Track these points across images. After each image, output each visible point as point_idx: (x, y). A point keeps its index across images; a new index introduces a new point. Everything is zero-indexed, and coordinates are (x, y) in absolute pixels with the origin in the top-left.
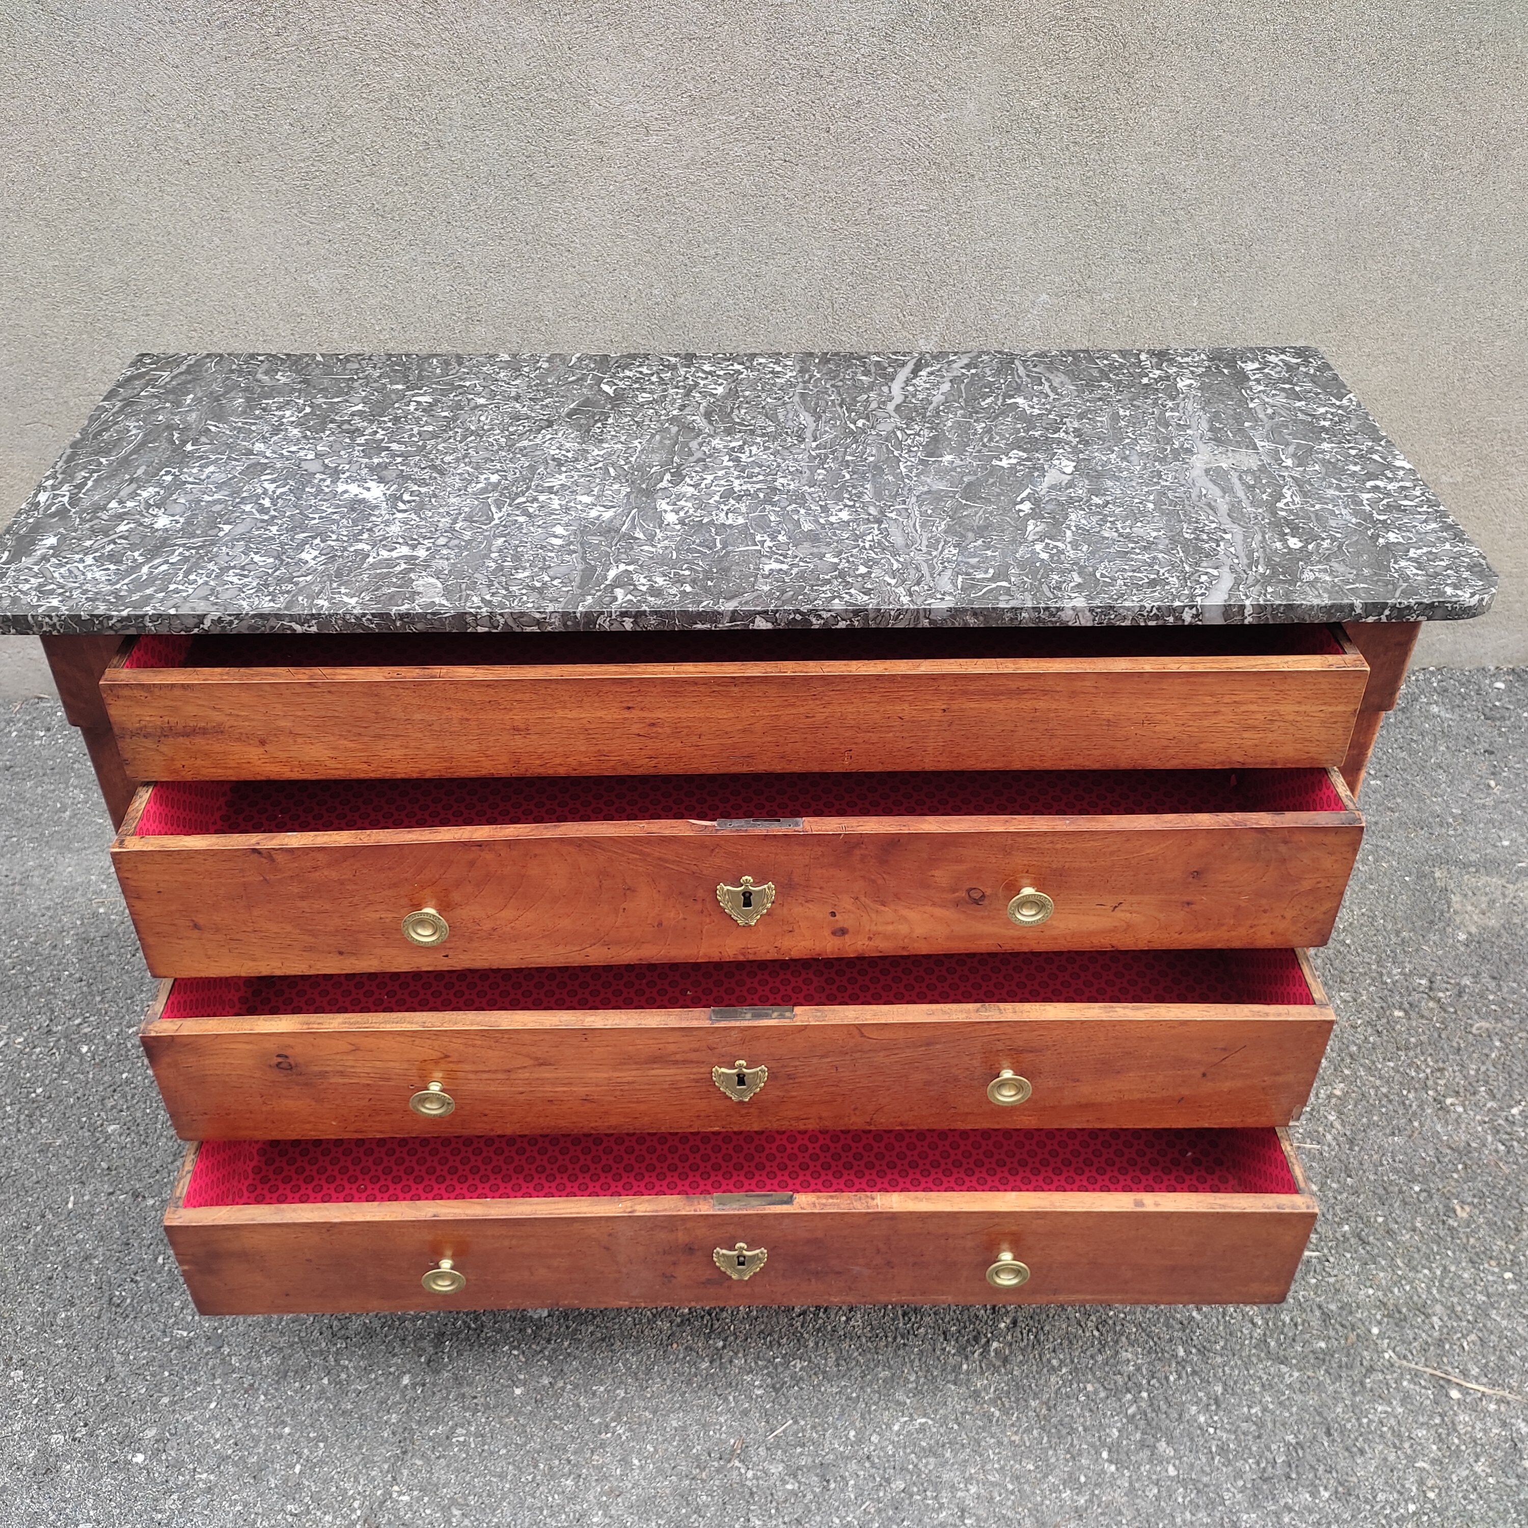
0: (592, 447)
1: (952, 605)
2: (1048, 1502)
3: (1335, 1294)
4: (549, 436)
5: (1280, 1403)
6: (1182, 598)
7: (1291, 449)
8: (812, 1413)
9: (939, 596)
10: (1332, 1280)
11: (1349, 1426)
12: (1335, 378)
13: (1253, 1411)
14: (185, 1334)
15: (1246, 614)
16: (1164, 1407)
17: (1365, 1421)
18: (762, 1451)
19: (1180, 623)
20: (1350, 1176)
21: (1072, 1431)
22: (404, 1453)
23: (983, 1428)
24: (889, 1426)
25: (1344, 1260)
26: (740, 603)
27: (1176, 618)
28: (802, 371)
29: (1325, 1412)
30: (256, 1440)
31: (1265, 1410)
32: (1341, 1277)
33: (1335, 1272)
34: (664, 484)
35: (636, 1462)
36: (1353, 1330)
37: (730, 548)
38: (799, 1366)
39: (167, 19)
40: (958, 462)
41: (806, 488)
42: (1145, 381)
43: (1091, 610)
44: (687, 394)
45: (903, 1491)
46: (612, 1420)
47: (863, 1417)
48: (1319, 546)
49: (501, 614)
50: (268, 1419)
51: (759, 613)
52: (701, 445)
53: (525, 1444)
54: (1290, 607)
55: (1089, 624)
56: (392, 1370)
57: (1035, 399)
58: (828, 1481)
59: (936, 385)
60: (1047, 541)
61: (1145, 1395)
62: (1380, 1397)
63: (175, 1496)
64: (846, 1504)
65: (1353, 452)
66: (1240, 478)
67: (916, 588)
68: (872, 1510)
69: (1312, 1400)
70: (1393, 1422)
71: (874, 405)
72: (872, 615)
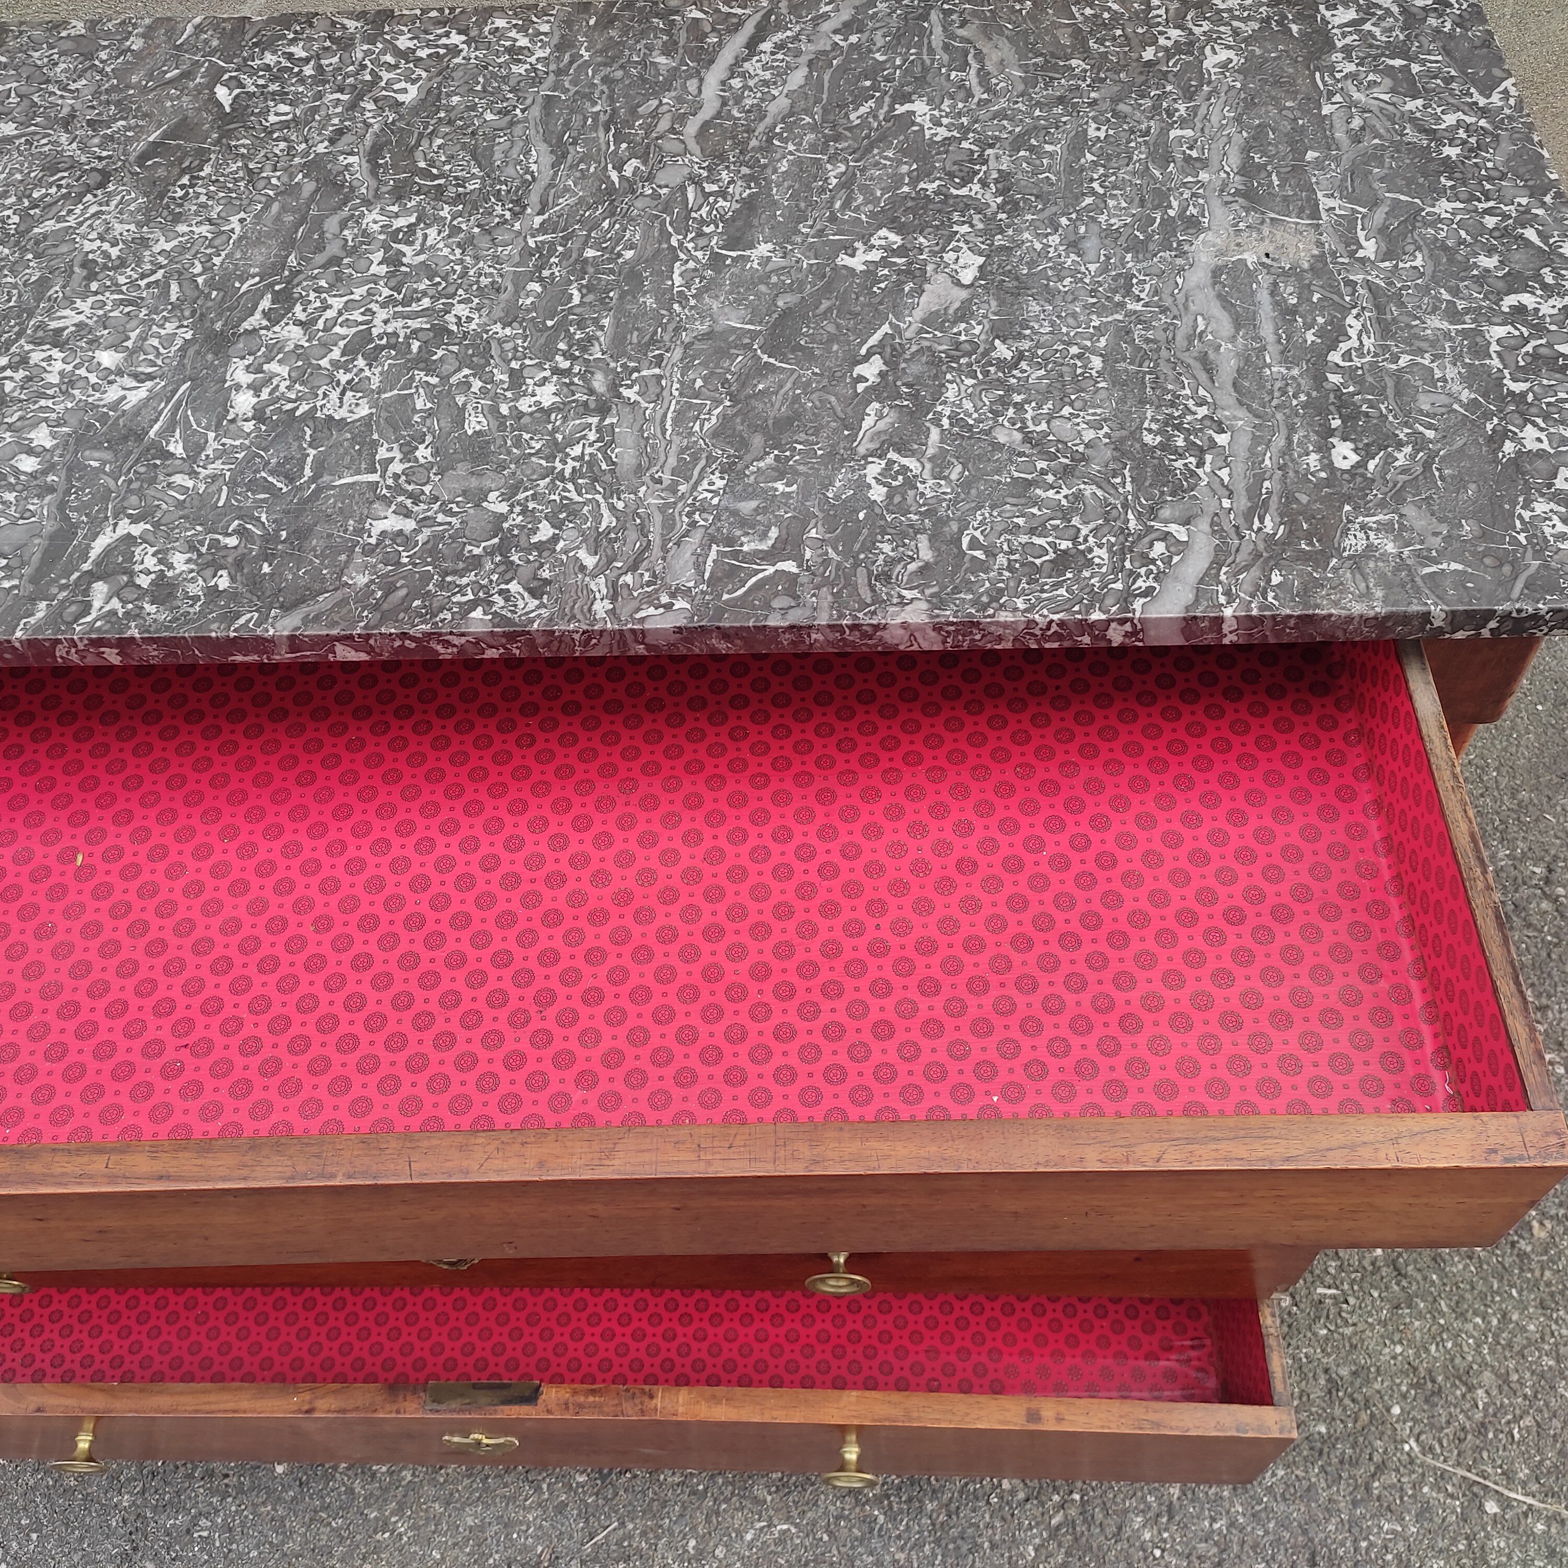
0: (158, 234)
1: (682, 622)
3: (1349, 1353)
4: (93, 209)
5: (1254, 1515)
6: (1109, 601)
7: (1380, 215)
8: (644, 1512)
9: (665, 599)
10: (1348, 1331)
11: (1341, 1552)
12: (1488, 41)
13: (1216, 1526)
15: (1226, 631)
16: (1099, 1516)
17: (1364, 1544)
18: (575, 1565)
19: (1103, 644)
21: (975, 1548)
22: (135, 1549)
23: (861, 1541)
24: (740, 1535)
25: (1368, 1301)
26: (306, 621)
27: (1095, 638)
28: (560, 48)
29: (1312, 1529)
31: (1232, 1525)
32: (1360, 1327)
33: (1355, 1319)
34: (256, 320)
36: (1367, 1407)
37: (326, 478)
40: (777, 260)
41: (498, 327)
42: (1149, 54)
43: (938, 628)
44: (353, 106)
46: (393, 1514)
47: (708, 1520)
48: (1389, 460)
51: (339, 639)
52: (343, 225)
53: (283, 1543)
54: (1307, 619)
55: (937, 648)
57: (946, 105)
59: (782, 74)
60: (892, 455)
61: (1076, 1497)
62: (1389, 1508)
65: (1490, 222)
66: (1274, 291)
67: (628, 579)
69: (1297, 1512)
70: (1401, 1547)
71: (664, 124)
72: (540, 640)
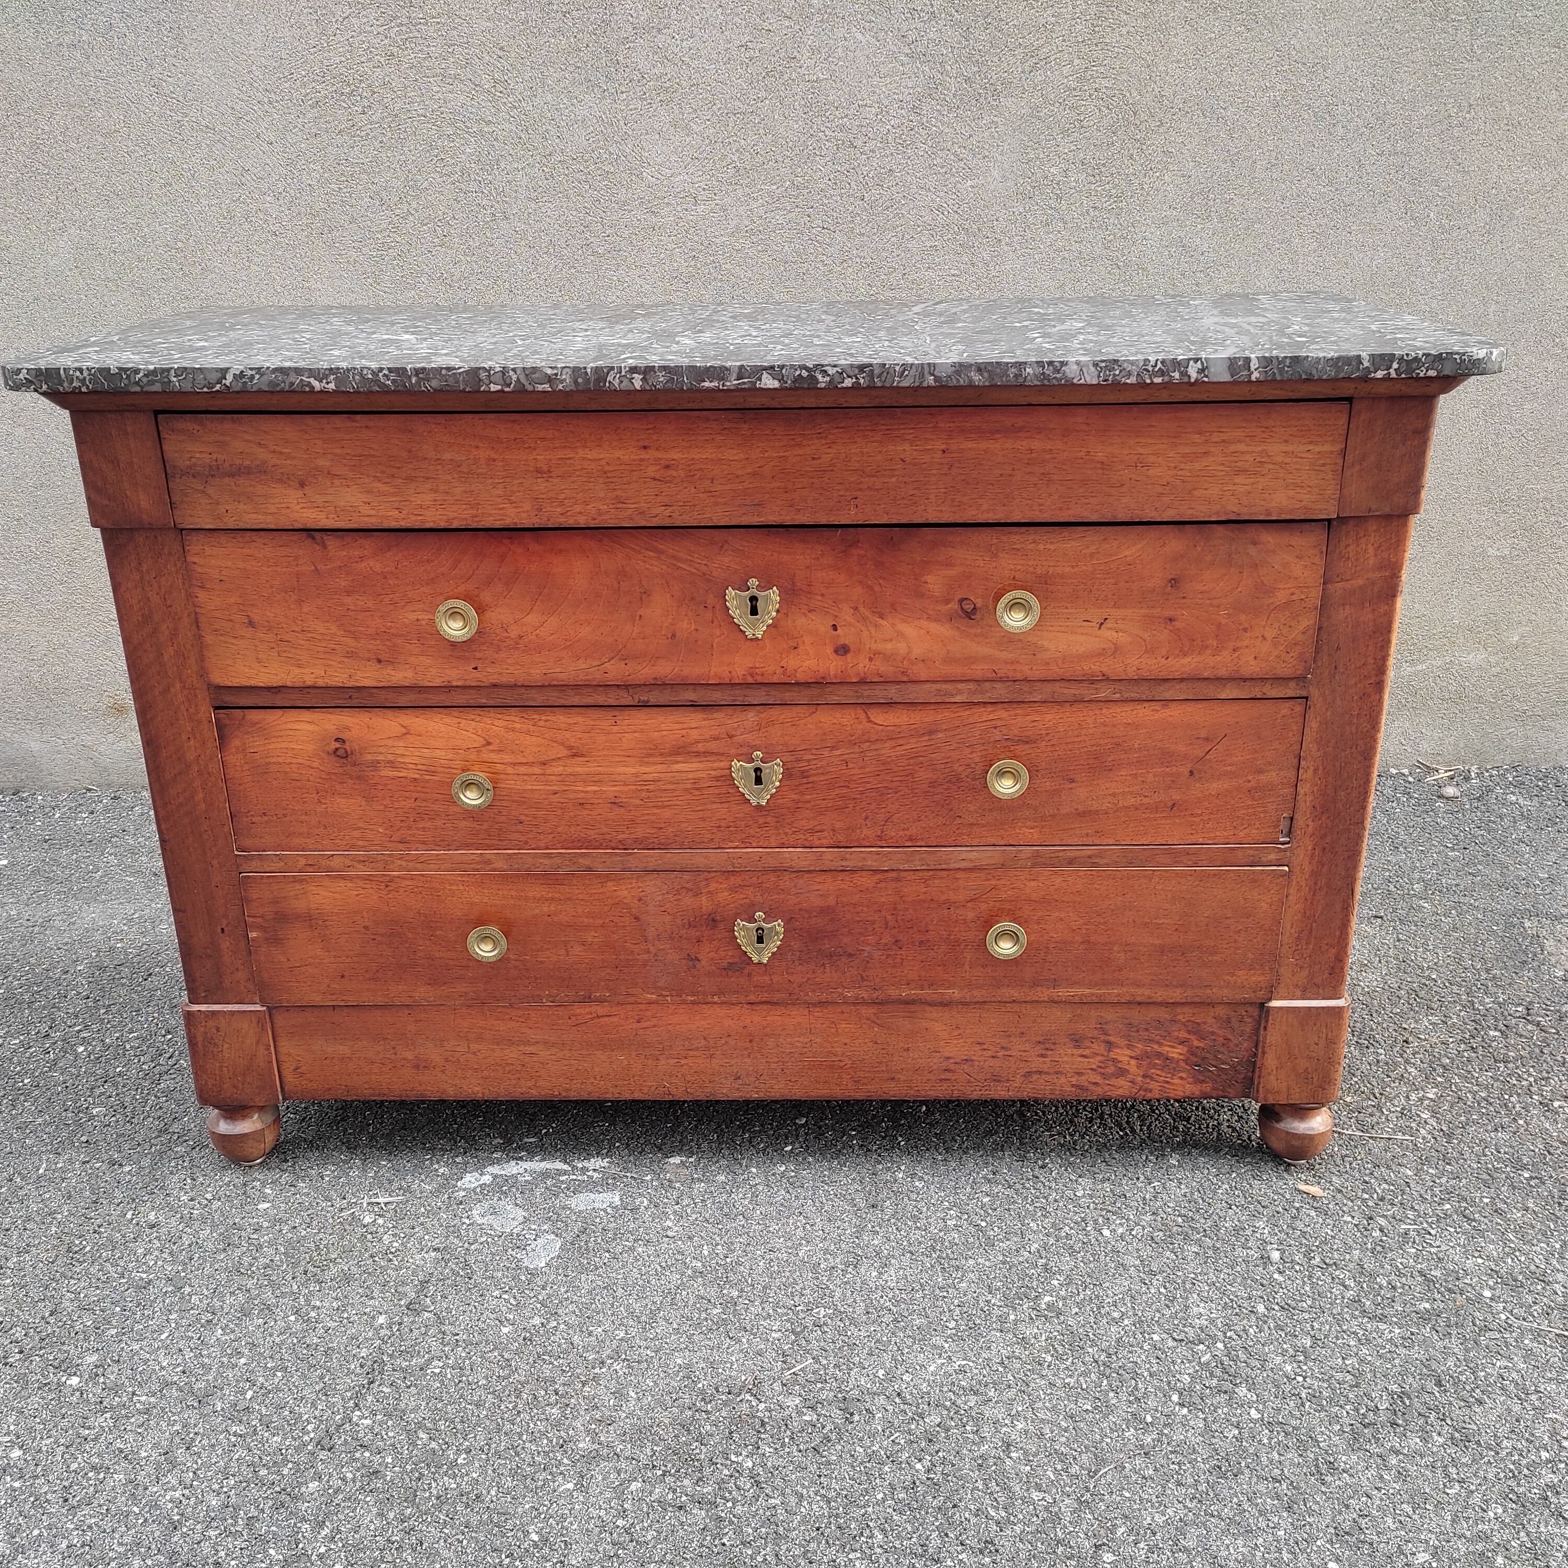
0: (619, 326)
1: (954, 361)
2: (1109, 1440)
3: (1439, 1262)
4: (579, 323)
5: (1380, 1356)
6: (1187, 351)
7: (1300, 316)
8: (836, 1354)
9: (945, 358)
10: (1434, 1250)
14: (144, 1276)
15: (1252, 369)
17: (1482, 1374)
18: (777, 1386)
19: (1186, 379)
20: (1449, 1164)
21: (1136, 1376)
22: (371, 1382)
23: (1033, 1371)
24: (924, 1367)
25: (1446, 1233)
27: (1181, 373)
28: (827, 306)
29: (1434, 1365)
30: (207, 1368)
31: (1362, 1361)
32: (1444, 1248)
33: (1438, 1243)
34: (685, 334)
35: (632, 1394)
36: (1462, 1293)
37: (742, 349)
38: (822, 1313)
40: (971, 325)
41: (822, 333)
42: (1158, 302)
43: (1096, 365)
44: (716, 312)
45: (938, 1426)
47: (894, 1359)
48: (1326, 339)
49: (514, 370)
50: (223, 1350)
51: (765, 369)
52: (724, 324)
53: (509, 1376)
54: (1296, 360)
55: (1095, 382)
56: (368, 1310)
57: (1050, 309)
58: (852, 1414)
59: (955, 307)
60: (1054, 343)
61: (1220, 1345)
62: (1498, 1353)
63: (108, 1415)
64: (872, 1436)
67: (923, 357)
68: (902, 1442)
69: (1418, 1354)
70: (1515, 1376)
72: (876, 372)
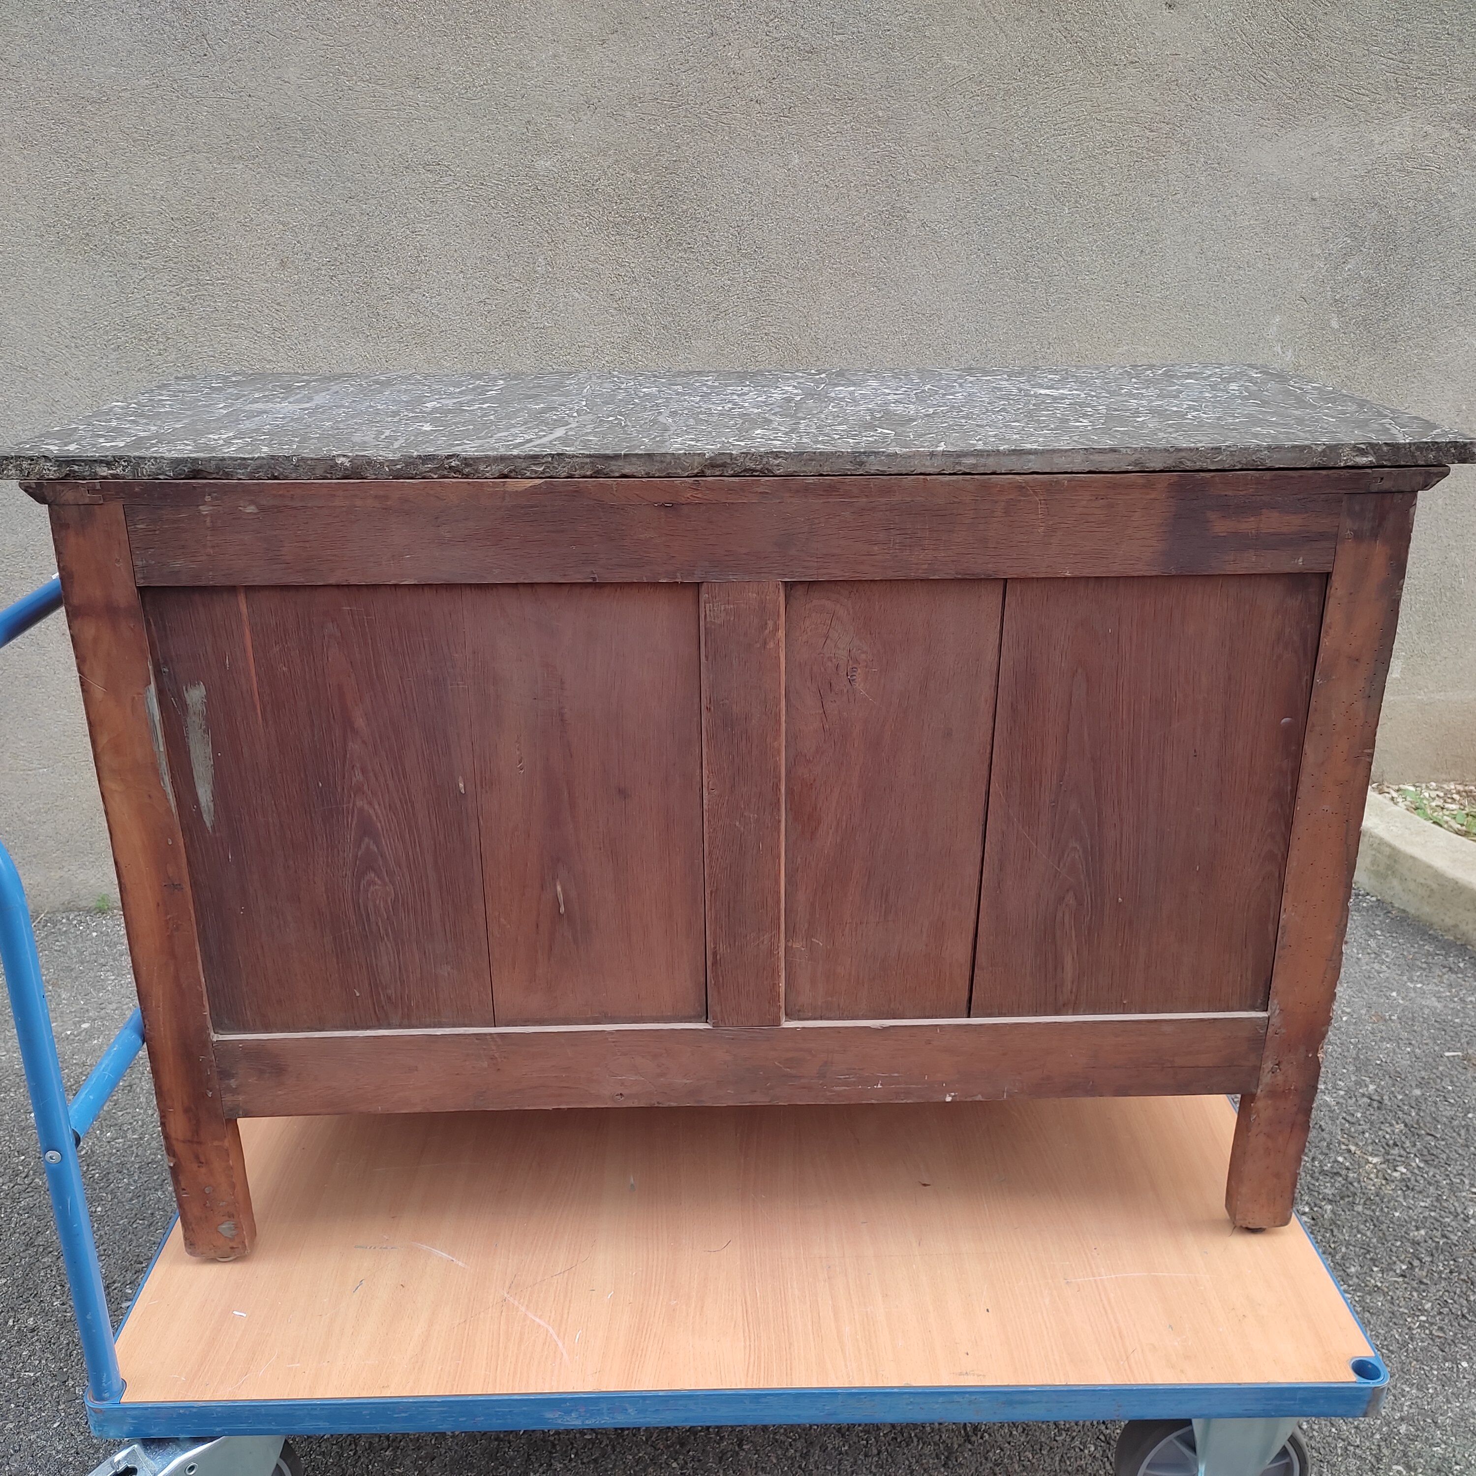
14: (32, 1374)
39: (73, 345)
